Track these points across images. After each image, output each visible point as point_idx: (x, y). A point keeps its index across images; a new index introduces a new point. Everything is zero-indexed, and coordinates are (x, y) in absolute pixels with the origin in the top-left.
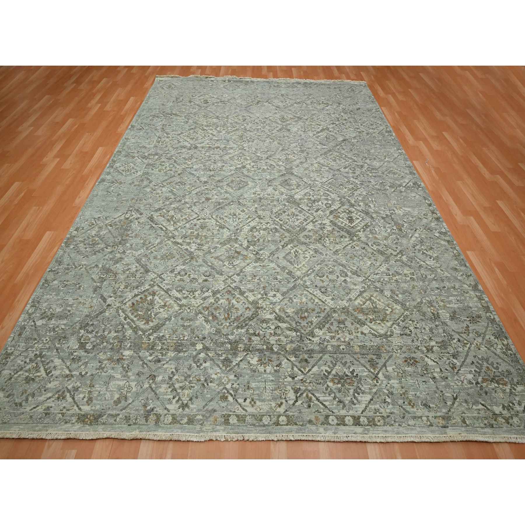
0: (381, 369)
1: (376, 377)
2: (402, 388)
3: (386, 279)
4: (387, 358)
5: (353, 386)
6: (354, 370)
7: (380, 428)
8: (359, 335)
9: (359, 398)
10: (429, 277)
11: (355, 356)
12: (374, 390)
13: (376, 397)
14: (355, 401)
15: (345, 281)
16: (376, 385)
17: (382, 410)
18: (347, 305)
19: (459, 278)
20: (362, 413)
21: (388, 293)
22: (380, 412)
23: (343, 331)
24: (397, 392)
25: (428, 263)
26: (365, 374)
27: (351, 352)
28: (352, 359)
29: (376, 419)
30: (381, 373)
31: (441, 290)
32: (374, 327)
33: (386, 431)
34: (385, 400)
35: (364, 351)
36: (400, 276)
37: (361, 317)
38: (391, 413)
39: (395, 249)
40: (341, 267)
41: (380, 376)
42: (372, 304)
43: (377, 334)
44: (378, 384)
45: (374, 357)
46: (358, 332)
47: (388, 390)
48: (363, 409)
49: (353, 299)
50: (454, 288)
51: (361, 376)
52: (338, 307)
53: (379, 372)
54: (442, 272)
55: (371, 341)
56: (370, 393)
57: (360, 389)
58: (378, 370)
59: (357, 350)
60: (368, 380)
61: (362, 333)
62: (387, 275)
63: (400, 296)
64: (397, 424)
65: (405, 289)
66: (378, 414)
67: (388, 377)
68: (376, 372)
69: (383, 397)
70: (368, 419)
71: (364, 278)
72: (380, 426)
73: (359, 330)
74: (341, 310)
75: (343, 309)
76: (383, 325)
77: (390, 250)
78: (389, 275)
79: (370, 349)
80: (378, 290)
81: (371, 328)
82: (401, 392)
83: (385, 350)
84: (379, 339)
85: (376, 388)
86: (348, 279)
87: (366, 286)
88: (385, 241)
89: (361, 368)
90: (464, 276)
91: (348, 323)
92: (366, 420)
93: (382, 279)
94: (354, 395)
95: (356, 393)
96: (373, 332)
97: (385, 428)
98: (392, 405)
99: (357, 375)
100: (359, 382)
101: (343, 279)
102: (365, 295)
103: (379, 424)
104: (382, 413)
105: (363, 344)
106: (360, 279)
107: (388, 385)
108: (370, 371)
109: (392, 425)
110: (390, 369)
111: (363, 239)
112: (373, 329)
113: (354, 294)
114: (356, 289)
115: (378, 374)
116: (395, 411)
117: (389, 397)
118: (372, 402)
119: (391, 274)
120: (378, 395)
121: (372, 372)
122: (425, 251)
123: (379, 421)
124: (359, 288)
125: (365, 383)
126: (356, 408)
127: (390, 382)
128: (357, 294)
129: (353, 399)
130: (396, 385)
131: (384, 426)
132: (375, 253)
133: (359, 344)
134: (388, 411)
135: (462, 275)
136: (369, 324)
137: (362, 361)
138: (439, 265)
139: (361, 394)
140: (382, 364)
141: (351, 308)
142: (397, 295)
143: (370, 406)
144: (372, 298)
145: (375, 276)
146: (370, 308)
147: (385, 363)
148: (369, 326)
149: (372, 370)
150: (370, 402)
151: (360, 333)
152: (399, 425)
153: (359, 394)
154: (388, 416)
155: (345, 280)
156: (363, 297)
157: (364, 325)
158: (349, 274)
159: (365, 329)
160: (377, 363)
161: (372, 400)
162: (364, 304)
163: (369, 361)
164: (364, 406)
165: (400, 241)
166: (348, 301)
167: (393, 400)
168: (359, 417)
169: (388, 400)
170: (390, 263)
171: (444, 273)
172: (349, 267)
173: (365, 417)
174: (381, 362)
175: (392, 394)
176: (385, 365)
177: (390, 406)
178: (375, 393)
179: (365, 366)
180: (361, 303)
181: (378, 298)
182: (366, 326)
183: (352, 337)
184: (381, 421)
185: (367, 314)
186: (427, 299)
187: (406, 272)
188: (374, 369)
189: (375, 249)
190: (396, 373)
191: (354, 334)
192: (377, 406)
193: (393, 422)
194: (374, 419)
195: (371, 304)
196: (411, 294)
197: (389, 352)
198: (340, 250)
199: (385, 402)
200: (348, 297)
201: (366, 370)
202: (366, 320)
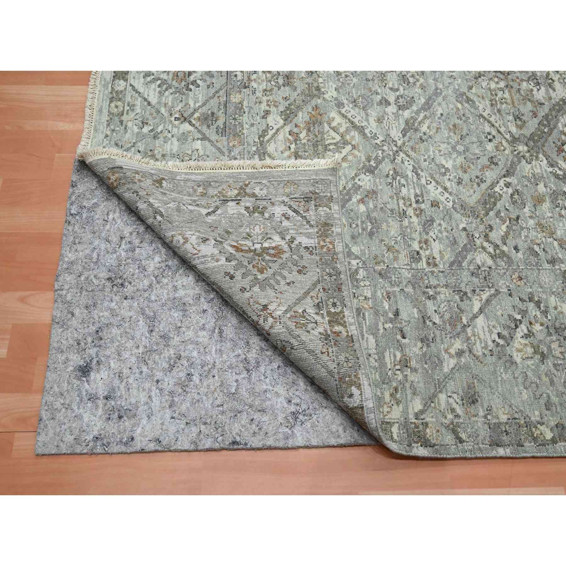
0: (199, 131)
1: (184, 119)
2: (163, 156)
3: (404, 191)
4: (219, 145)
5: (173, 80)
6: (198, 86)
7: (106, 104)
8: (264, 107)
9: (153, 86)
10: (431, 306)
11: (221, 93)
12: (163, 110)
13: (153, 111)
14: (149, 79)
15: (385, 102)
16: (171, 115)
17: (132, 115)
18: (325, 96)
19: (442, 397)
20: (131, 85)
21: (366, 181)
22: (130, 112)
23: (270, 81)
24: (157, 145)
25: (480, 321)
26: (191, 103)
27: (230, 86)
28: (217, 86)
29: (119, 103)
30: (191, 128)
31: (391, 321)
32: (281, 137)
33: (100, 111)
34: (147, 124)
35: (231, 110)
36: (419, 228)
37: (302, 117)
38: (125, 128)
39: (511, 242)
40: (423, 100)
41: (186, 127)
42: (335, 144)
43: (267, 138)
44: (173, 119)
45: (220, 123)
46: (268, 105)
47: (161, 132)
48: (136, 88)
49: (343, 111)
50: (405, 363)
51: (188, 95)
52: (320, 80)
53: (193, 125)
54: (453, 351)
55: (252, 125)
56: (159, 103)
57: (166, 89)
58: (197, 125)
59: (235, 98)
60: (181, 105)
61: (267, 113)
62: (416, 195)
63: (362, 208)
64: (109, 133)
65: (384, 226)
66: (127, 108)
67: (183, 138)
68: (194, 122)
69: (150, 122)
70: (121, 91)
71: (399, 143)
72: (109, 106)
73: (273, 109)
74: (315, 85)
75: (318, 89)
76: (287, 153)
77: (504, 228)
78: (417, 202)
79: (235, 119)
80: (372, 163)
81: (278, 130)
82: (156, 152)
83: (234, 146)
84: (257, 140)
85: (166, 114)
86: (392, 109)
87: (378, 141)
88: (531, 222)
89: (201, 99)
90: (450, 416)
91: (286, 92)
92: (121, 88)
93: (403, 181)
94: (159, 79)
95: (162, 83)
96: (271, 133)
97: (105, 112)
98: (138, 133)
99: (191, 90)
100: (178, 91)
101: (392, 99)
102: (355, 134)
103: (113, 105)
104: (127, 114)
105: (246, 110)
106: (395, 134)
107: (170, 135)
108: (195, 110)
109: (108, 125)
110: (198, 144)
111: (525, 168)
112: (276, 133)
113: (353, 112)
114: (367, 120)
115: (190, 123)
116: (128, 135)
117: (151, 131)
118: (146, 103)
119: (423, 206)
120: (155, 114)
121: (193, 114)
122: (523, 329)
123: (117, 107)
124: (372, 126)
125: (174, 99)
126: (139, 78)
127: (175, 140)
128: (356, 121)
129: (152, 77)
130: (168, 147)
131: (109, 111)
132: (484, 186)
133: (245, 103)
134: (130, 124)
135: (453, 410)
136: (287, 129)
137: (214, 103)
138: (478, 349)
139: (158, 89)
140: (208, 136)
141: (319, 101)
142: (362, 201)
143: (140, 99)
144: (349, 148)
145: (411, 168)
146: (323, 139)
147: (210, 141)
148: (282, 127)
149: (196, 115)
150: (145, 100)
151: (267, 108)
152: (107, 136)
153: (159, 86)
154: (121, 122)
155: (388, 103)
156: (347, 131)
157: (285, 120)
158: (407, 114)
159: (275, 120)
160: (208, 126)
161: (149, 104)
162: (333, 129)
163: (213, 114)
164: (141, 90)
165: (547, 266)
166: (336, 99)
167: (144, 136)
168: (126, 80)
169: (146, 130)
170: (457, 216)
171: (451, 356)
172: (425, 117)
173: (125, 89)
174: (211, 134)
175: (155, 137)
176: (204, 138)
177: (136, 129)
178: (158, 112)
179: (204, 104)
180: (334, 124)
181: (350, 158)
182: (282, 122)
183: (259, 94)
184: (116, 110)
185: (309, 130)
186: (362, 273)
187: (436, 247)
188: (199, 119)
189: (497, 189)
190: (190, 152)
191: (265, 98)
192: (138, 110)
193: (112, 127)
194: (120, 100)
195: (334, 141)
196: (371, 234)
197: (230, 152)
198: (477, 108)
199: (144, 123)
200: (345, 102)
201: (197, 105)
202: (296, 126)
